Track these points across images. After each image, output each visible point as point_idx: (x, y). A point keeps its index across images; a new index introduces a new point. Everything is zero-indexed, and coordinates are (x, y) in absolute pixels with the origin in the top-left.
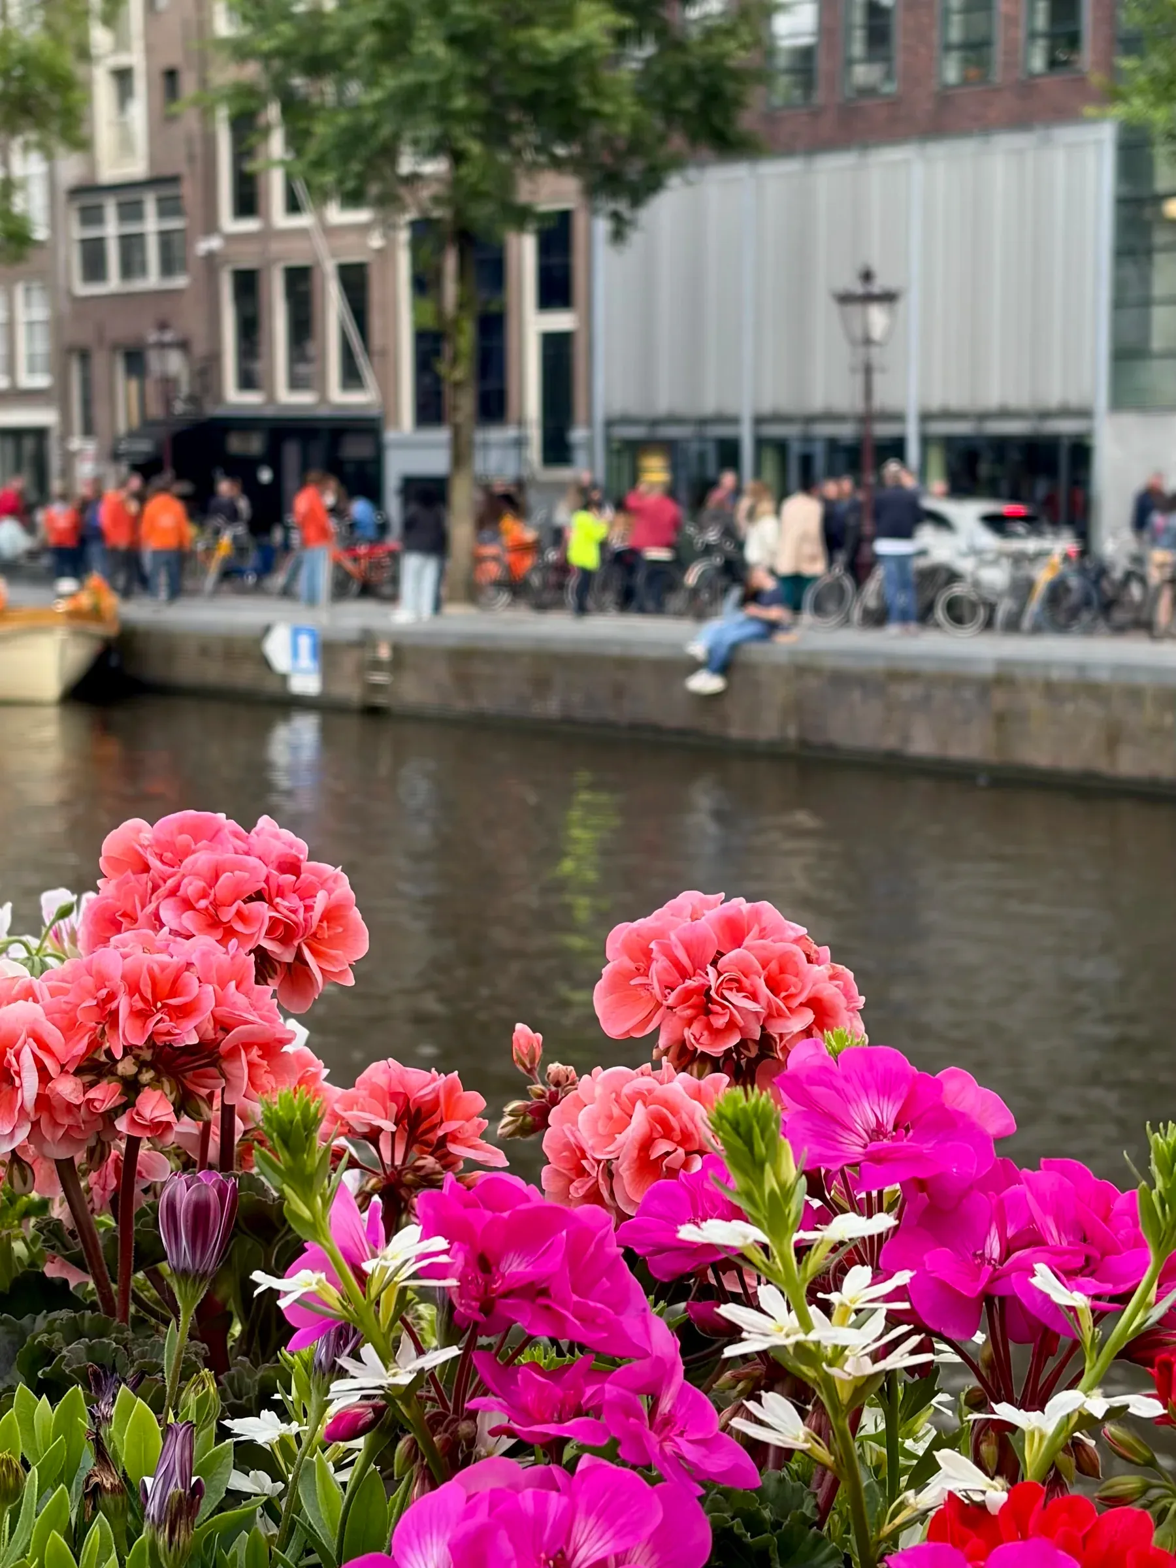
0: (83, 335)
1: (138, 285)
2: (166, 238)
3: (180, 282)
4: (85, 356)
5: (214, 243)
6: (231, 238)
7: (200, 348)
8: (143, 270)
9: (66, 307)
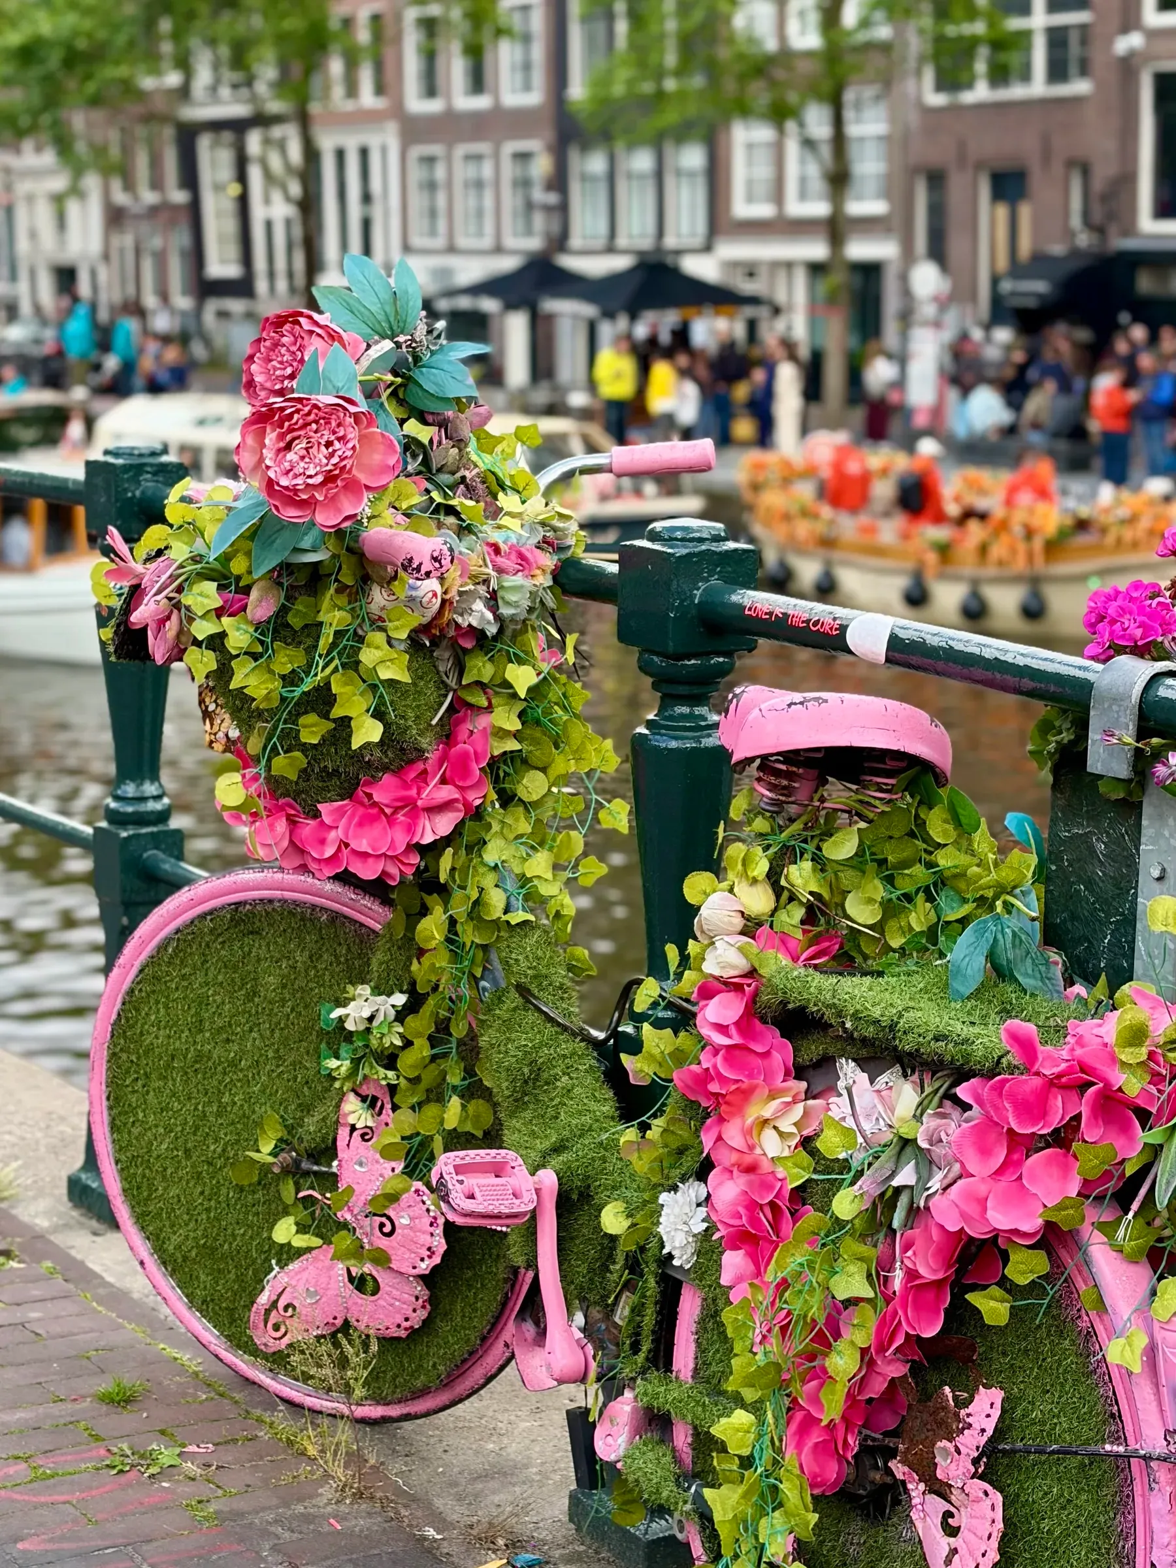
0: (939, 153)
1: (1016, 92)
2: (1057, 38)
3: (1080, 87)
4: (936, 179)
5: (1134, 41)
6: (1154, 35)
7: (1103, 173)
8: (1026, 76)
9: (913, 119)
